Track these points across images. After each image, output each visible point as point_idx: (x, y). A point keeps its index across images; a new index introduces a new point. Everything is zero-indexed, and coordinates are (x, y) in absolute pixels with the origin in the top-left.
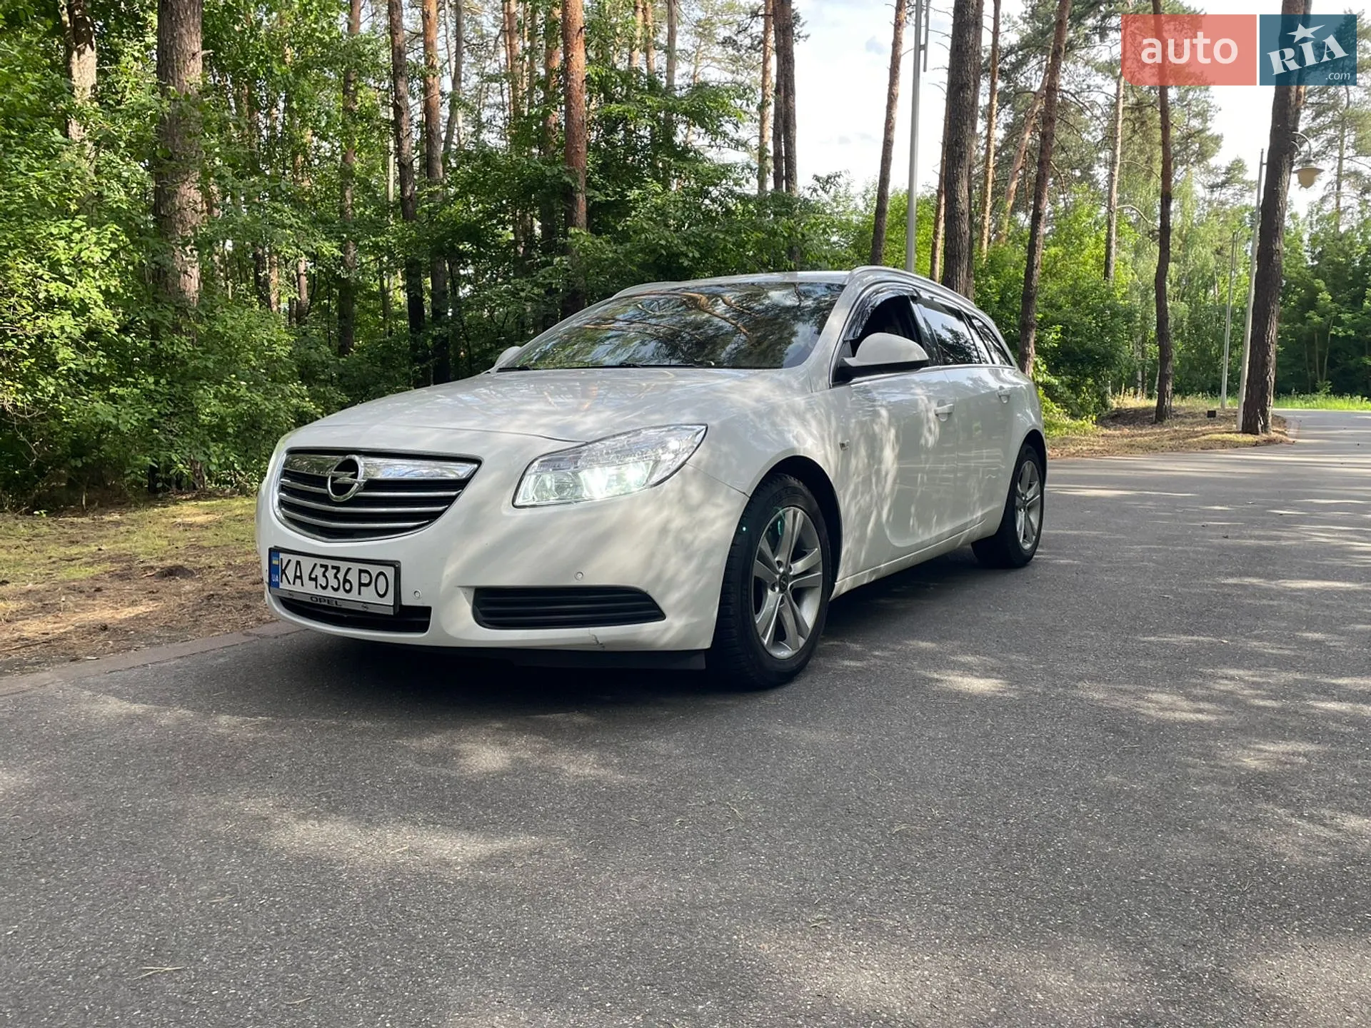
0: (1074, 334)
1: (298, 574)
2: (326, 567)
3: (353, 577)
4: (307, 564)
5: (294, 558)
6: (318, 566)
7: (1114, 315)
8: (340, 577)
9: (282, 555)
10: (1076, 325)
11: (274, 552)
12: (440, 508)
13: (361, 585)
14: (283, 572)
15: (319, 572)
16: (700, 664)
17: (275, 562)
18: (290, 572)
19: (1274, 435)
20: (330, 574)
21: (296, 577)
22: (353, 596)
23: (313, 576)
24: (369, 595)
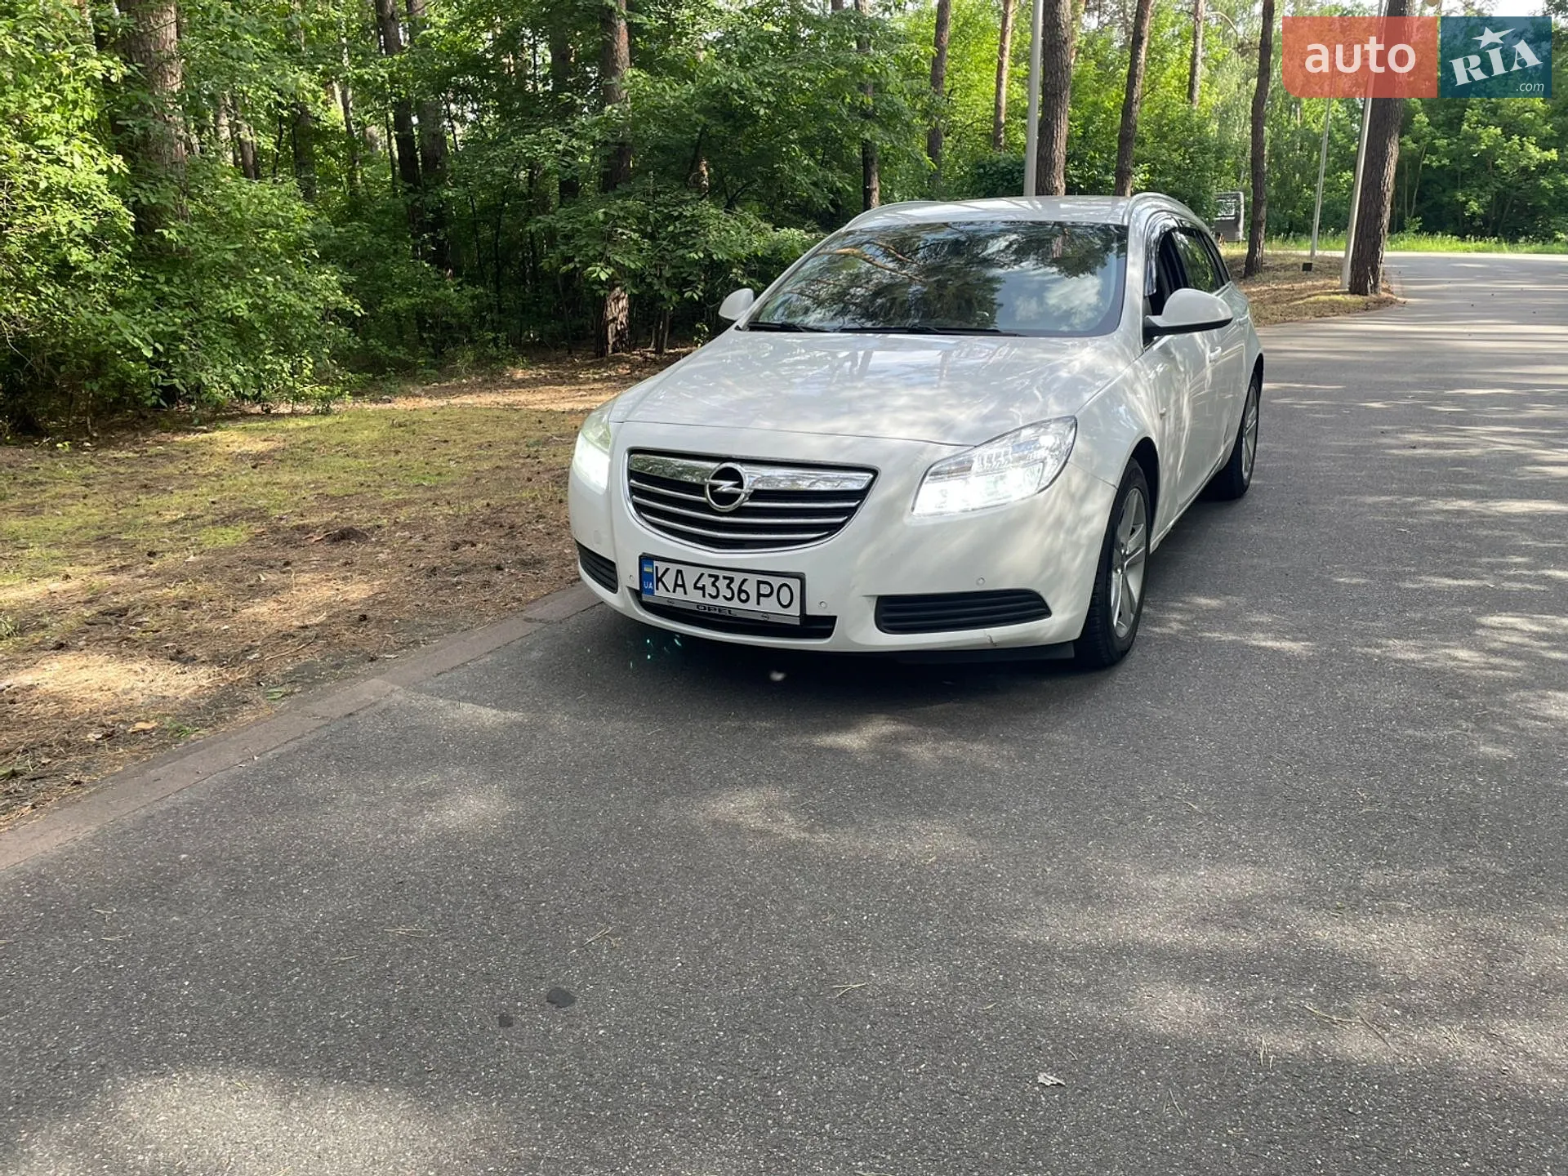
0: (1161, 173)
1: (680, 582)
2: (717, 578)
3: (751, 587)
4: (690, 575)
5: (674, 567)
6: (706, 575)
7: (1204, 151)
8: (735, 586)
9: (656, 563)
10: (1164, 162)
11: (645, 559)
12: (841, 520)
13: (759, 595)
14: (659, 580)
15: (706, 581)
16: (1071, 654)
17: (646, 569)
18: (669, 580)
19: (1384, 295)
20: (722, 583)
21: (676, 585)
22: (752, 605)
23: (699, 585)
24: (770, 606)
